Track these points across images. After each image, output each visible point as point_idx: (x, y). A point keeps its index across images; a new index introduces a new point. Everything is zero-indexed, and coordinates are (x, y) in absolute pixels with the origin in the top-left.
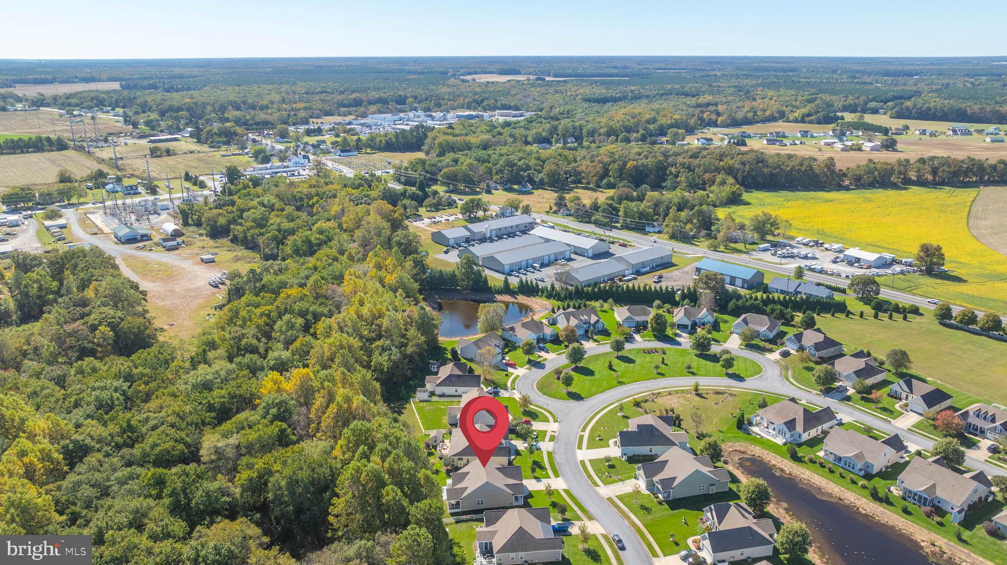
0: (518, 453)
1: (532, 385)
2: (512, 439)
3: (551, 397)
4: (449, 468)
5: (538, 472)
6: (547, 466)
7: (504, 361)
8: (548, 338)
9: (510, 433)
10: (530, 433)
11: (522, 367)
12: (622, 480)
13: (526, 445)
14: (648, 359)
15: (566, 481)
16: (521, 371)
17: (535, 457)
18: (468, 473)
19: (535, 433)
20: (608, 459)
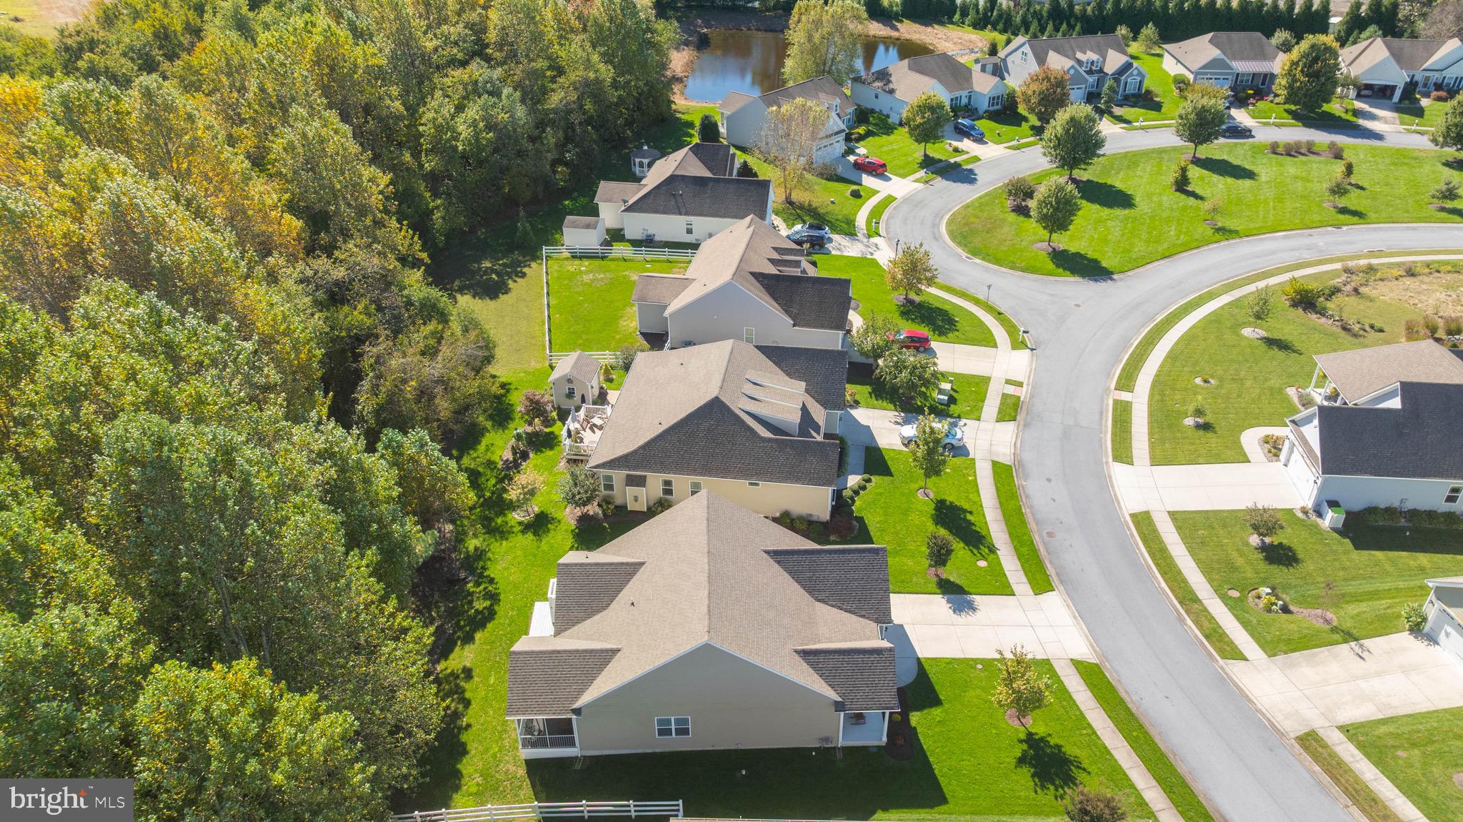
0: (876, 462)
1: (935, 225)
2: (856, 404)
3: (998, 262)
4: (593, 509)
5: (962, 562)
6: (997, 532)
7: (852, 158)
8: (984, 105)
9: (851, 381)
10: (927, 383)
11: (903, 176)
12: (1348, 636)
13: (910, 431)
14: (1292, 170)
15: (1085, 613)
16: (899, 187)
17: (946, 488)
18: (634, 568)
19: (946, 386)
20: (1264, 522)
